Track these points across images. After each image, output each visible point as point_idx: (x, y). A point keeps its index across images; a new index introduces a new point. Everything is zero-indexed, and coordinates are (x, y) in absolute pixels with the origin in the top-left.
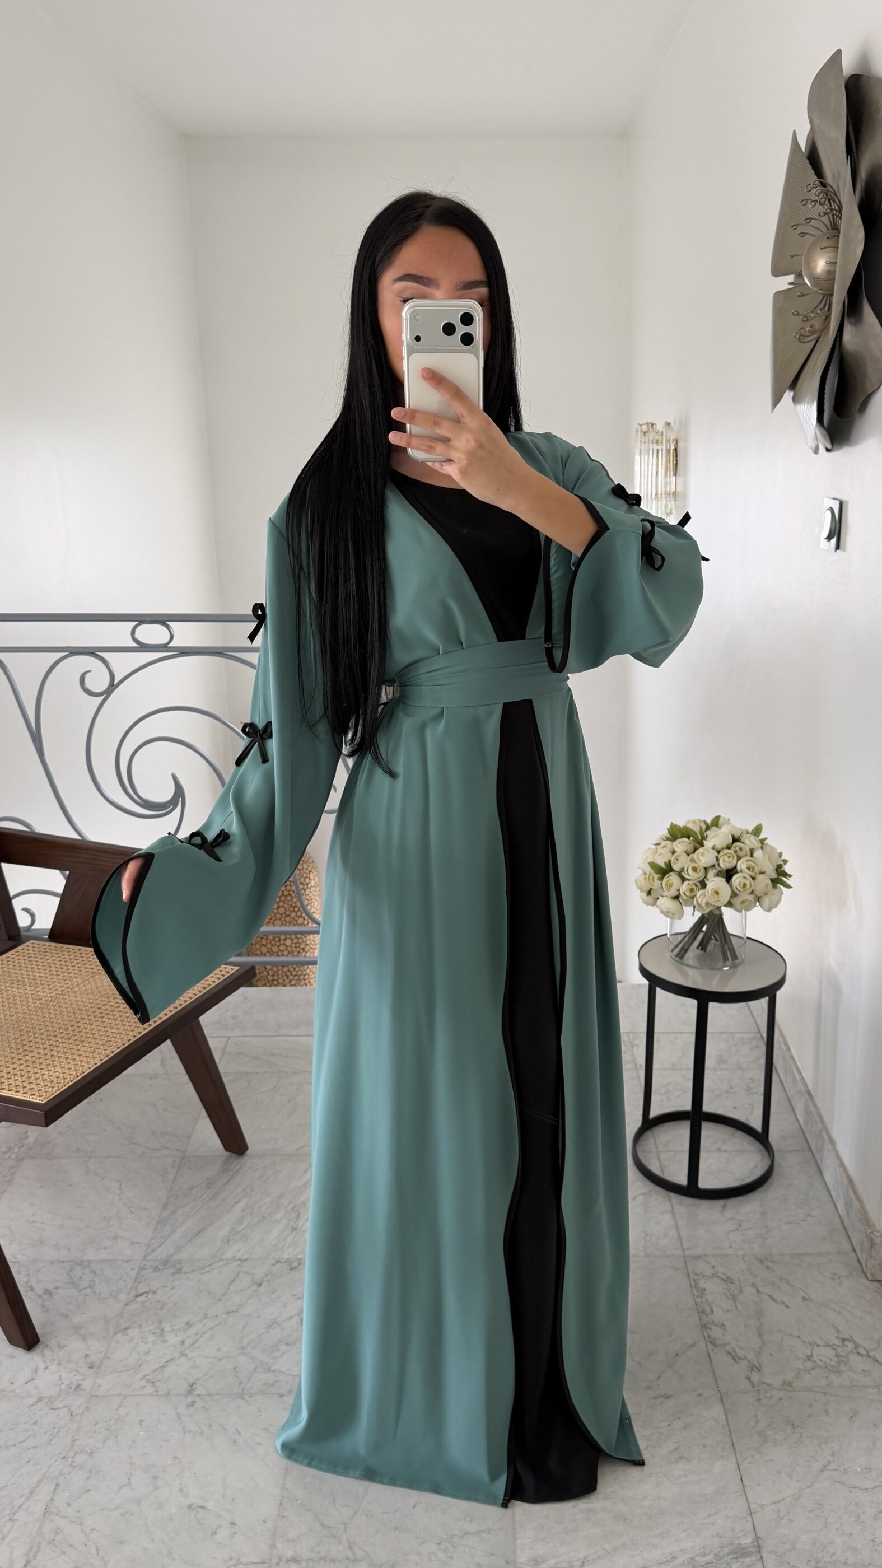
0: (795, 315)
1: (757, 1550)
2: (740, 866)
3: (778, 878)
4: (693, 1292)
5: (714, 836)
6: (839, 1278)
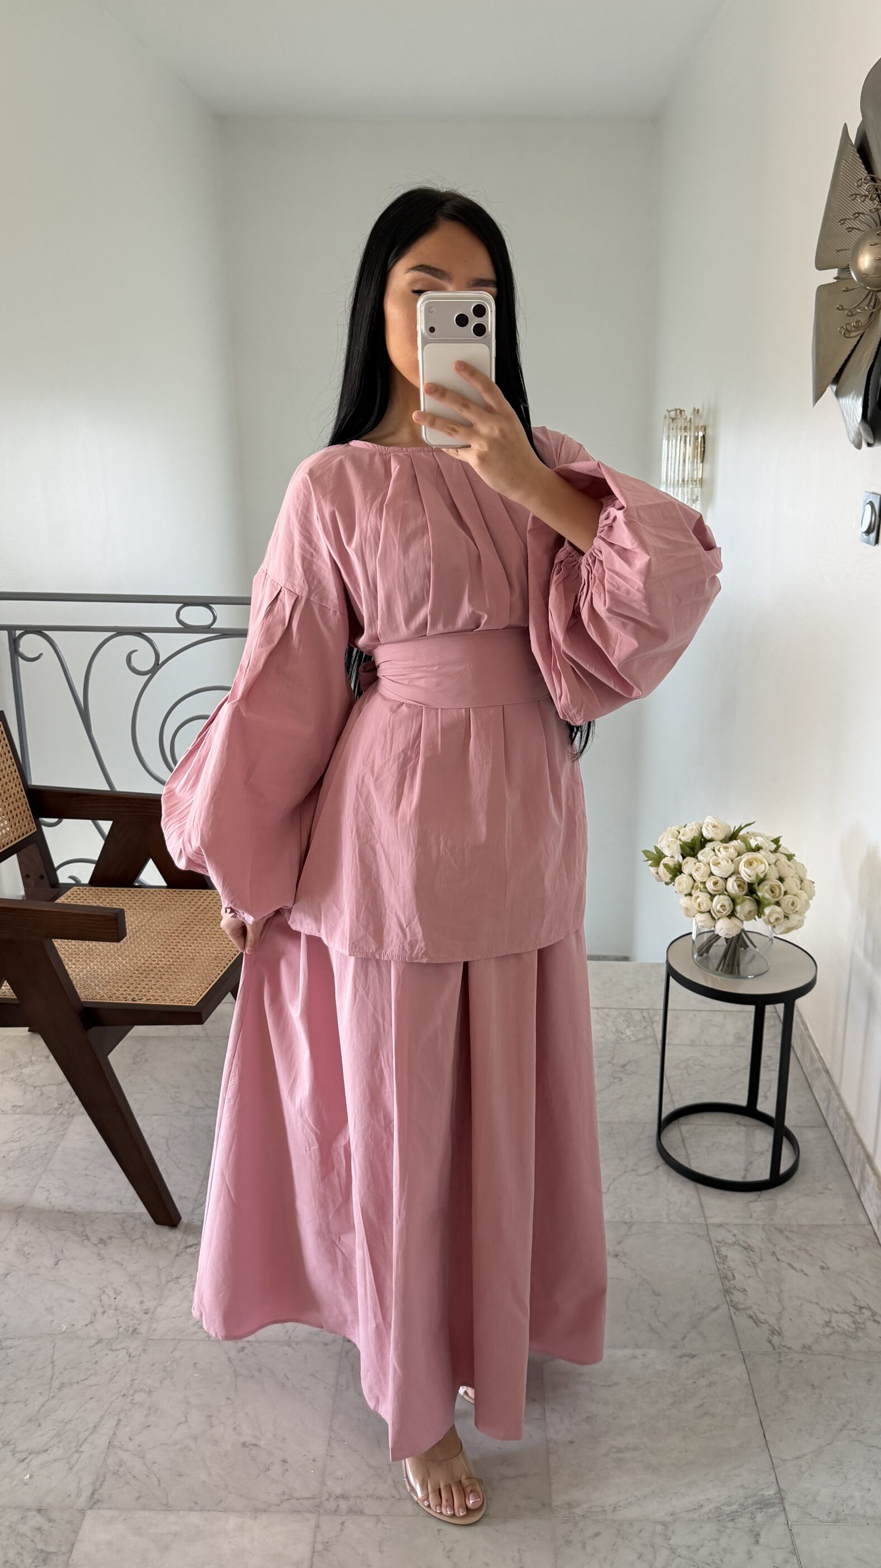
0: (839, 309)
1: (779, 1501)
4: (714, 1257)
6: (856, 1249)
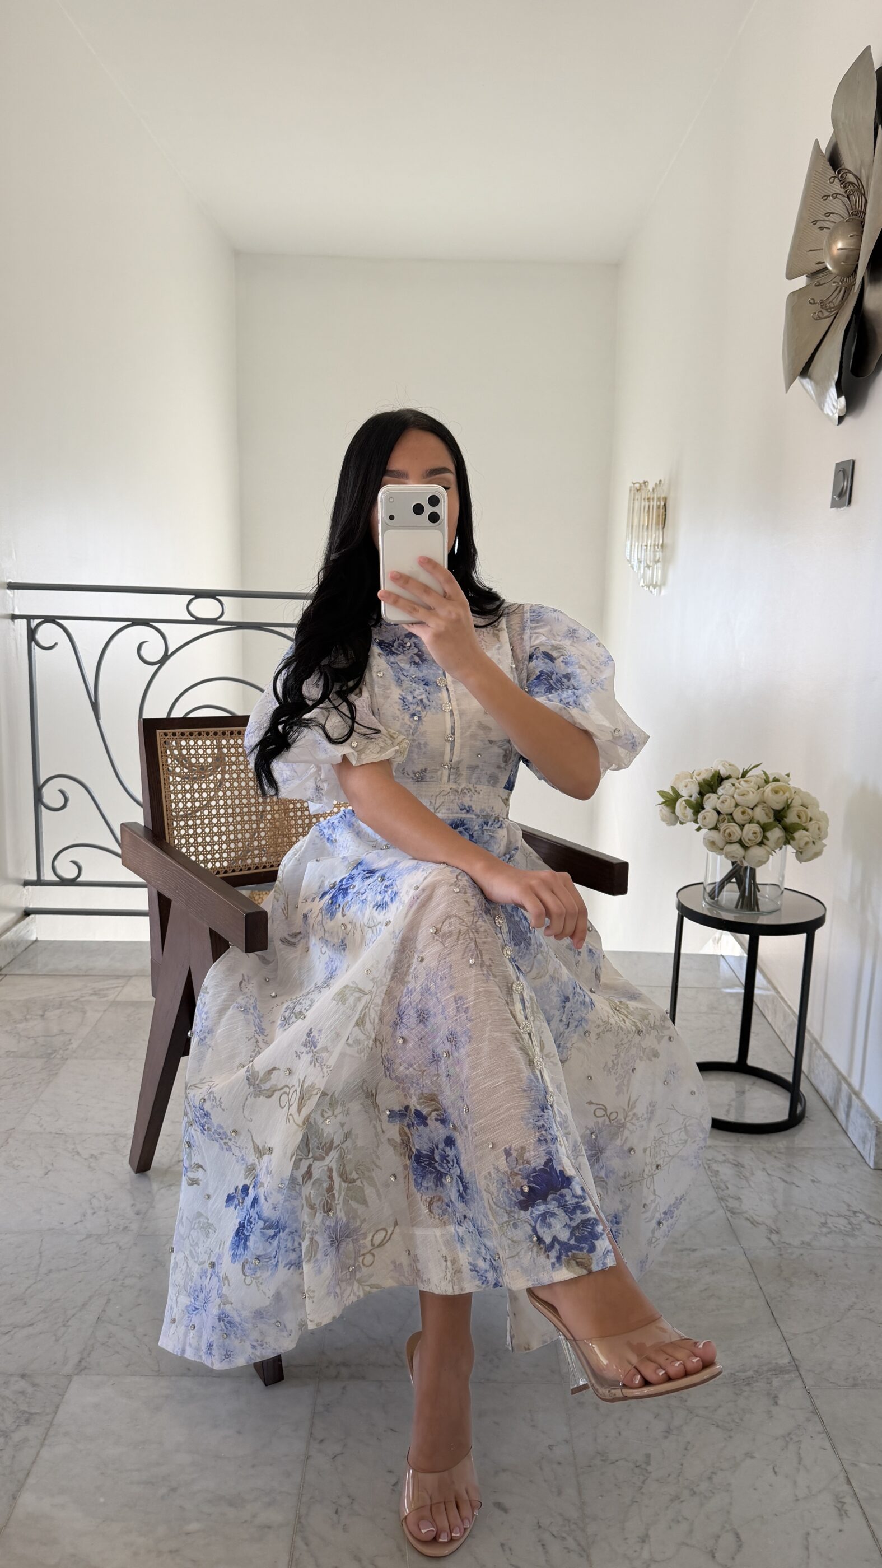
4: (708, 1173)
6: (844, 1167)
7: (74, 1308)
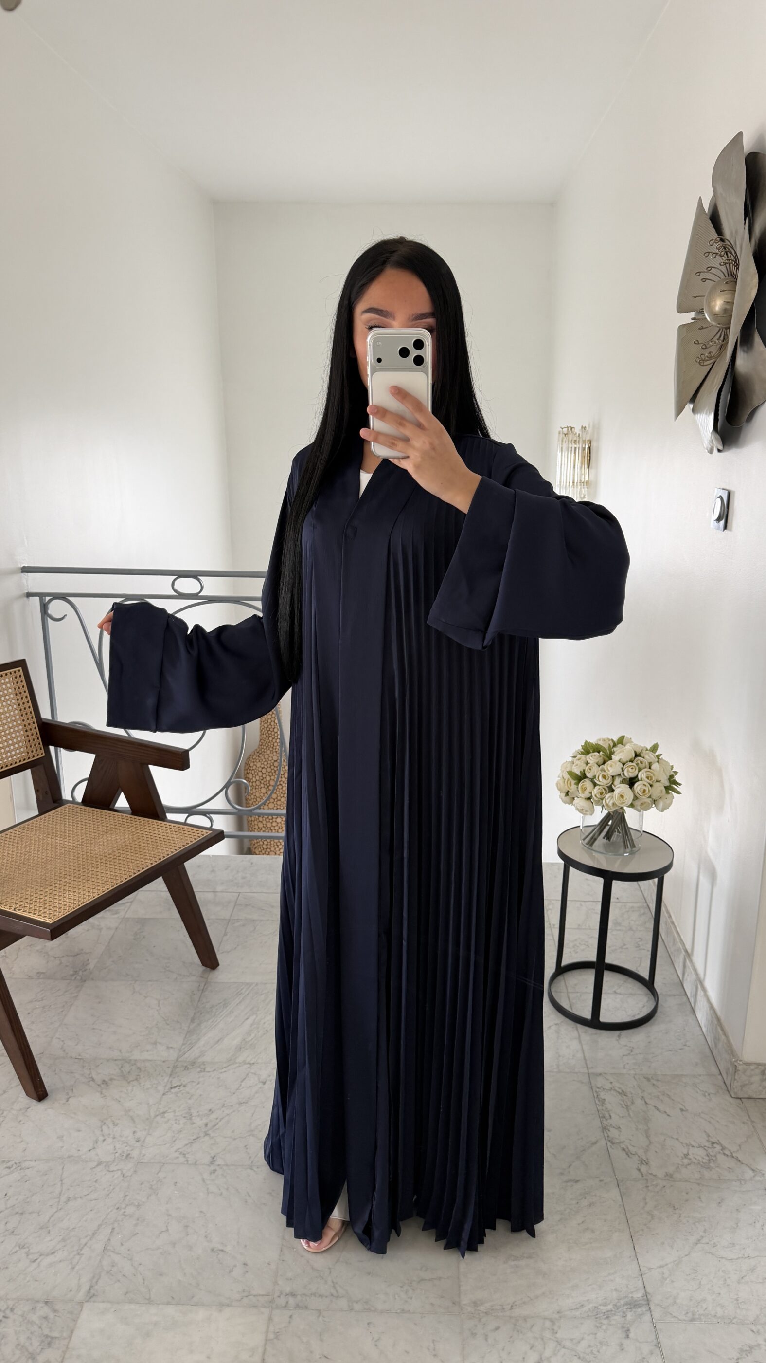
0: (696, 343)
1: (646, 1303)
2: (641, 775)
3: (670, 786)
4: (595, 1101)
5: (621, 752)
6: (709, 1095)
7: (86, 1237)
